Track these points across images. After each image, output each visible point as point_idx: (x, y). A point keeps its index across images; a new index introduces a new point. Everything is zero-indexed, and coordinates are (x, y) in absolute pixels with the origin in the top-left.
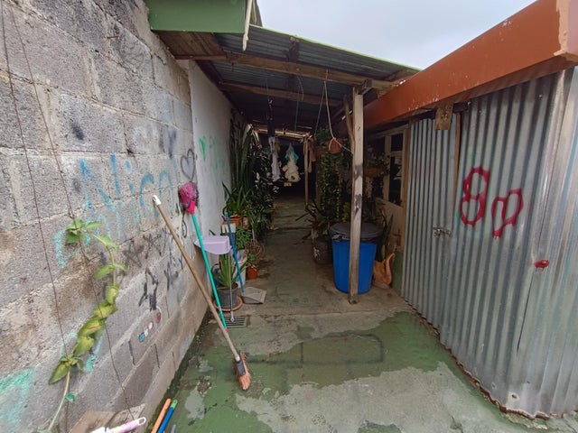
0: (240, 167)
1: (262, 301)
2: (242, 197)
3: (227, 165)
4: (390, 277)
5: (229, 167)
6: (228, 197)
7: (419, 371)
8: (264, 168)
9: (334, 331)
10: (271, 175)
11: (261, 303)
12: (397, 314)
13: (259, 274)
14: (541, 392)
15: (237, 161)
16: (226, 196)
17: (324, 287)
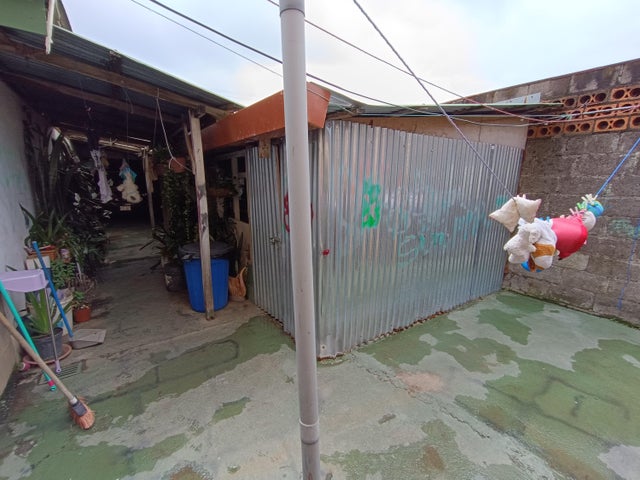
0: (47, 185)
1: (101, 341)
2: (55, 224)
3: (25, 183)
4: (245, 290)
5: (28, 185)
6: (31, 223)
7: (267, 355)
8: (86, 187)
9: (192, 347)
10: (99, 196)
11: (100, 344)
12: (251, 320)
13: (93, 315)
14: (337, 339)
15: (42, 177)
16: (27, 223)
17: (179, 312)
